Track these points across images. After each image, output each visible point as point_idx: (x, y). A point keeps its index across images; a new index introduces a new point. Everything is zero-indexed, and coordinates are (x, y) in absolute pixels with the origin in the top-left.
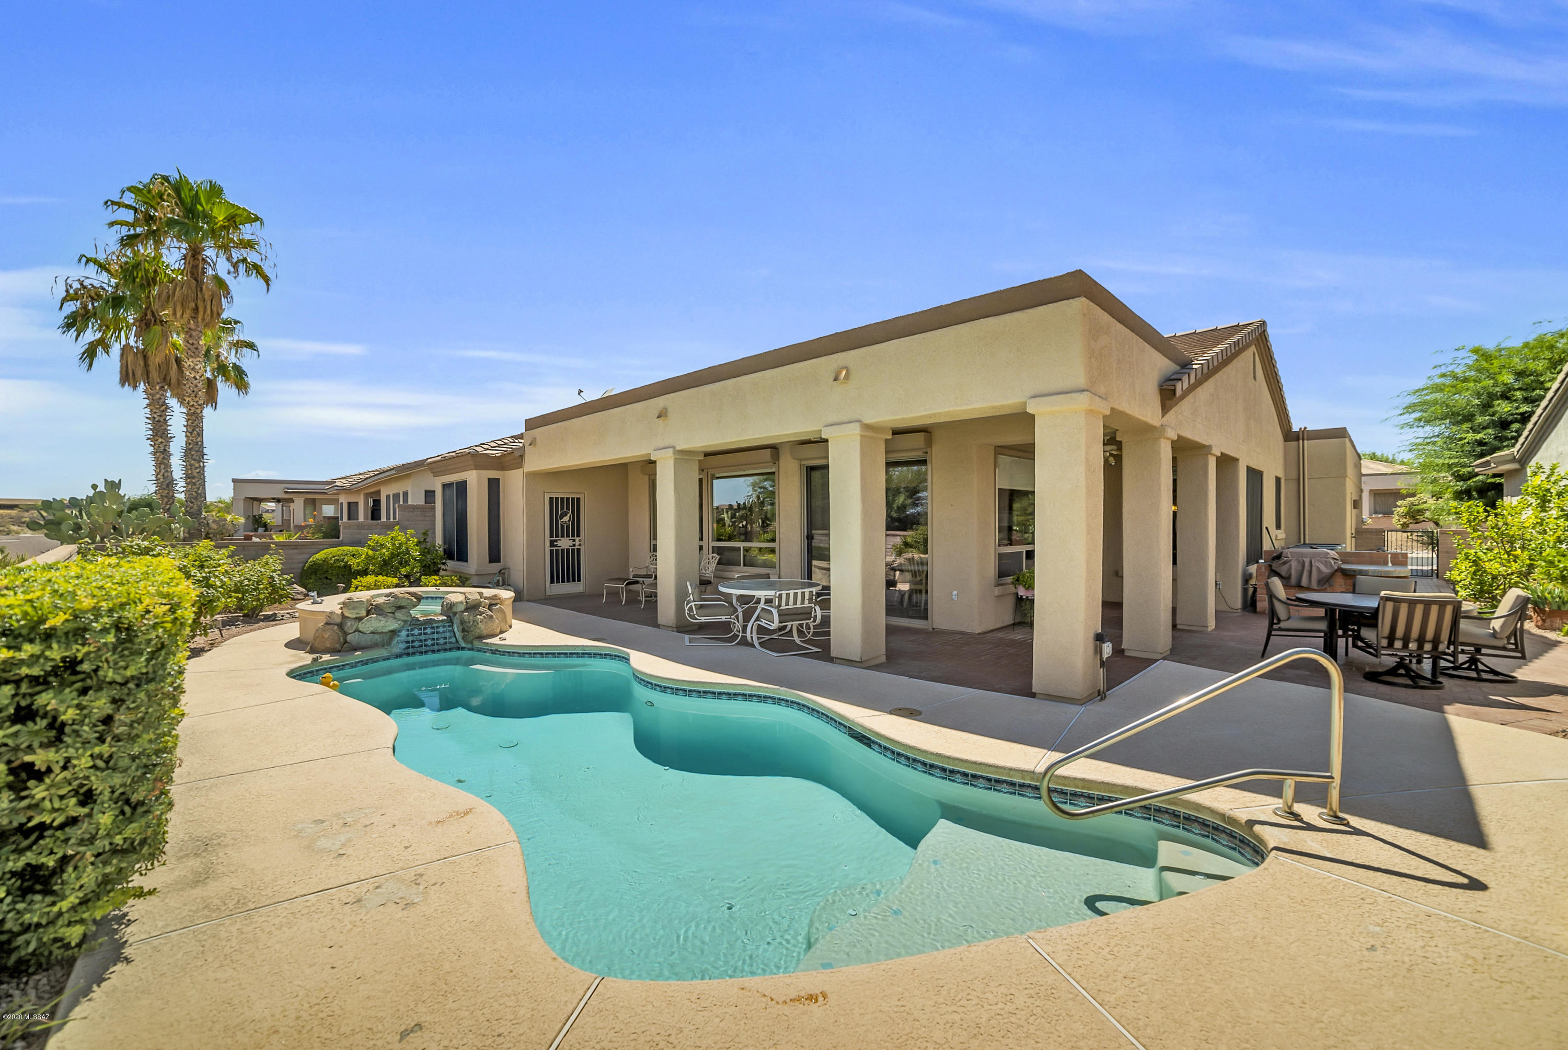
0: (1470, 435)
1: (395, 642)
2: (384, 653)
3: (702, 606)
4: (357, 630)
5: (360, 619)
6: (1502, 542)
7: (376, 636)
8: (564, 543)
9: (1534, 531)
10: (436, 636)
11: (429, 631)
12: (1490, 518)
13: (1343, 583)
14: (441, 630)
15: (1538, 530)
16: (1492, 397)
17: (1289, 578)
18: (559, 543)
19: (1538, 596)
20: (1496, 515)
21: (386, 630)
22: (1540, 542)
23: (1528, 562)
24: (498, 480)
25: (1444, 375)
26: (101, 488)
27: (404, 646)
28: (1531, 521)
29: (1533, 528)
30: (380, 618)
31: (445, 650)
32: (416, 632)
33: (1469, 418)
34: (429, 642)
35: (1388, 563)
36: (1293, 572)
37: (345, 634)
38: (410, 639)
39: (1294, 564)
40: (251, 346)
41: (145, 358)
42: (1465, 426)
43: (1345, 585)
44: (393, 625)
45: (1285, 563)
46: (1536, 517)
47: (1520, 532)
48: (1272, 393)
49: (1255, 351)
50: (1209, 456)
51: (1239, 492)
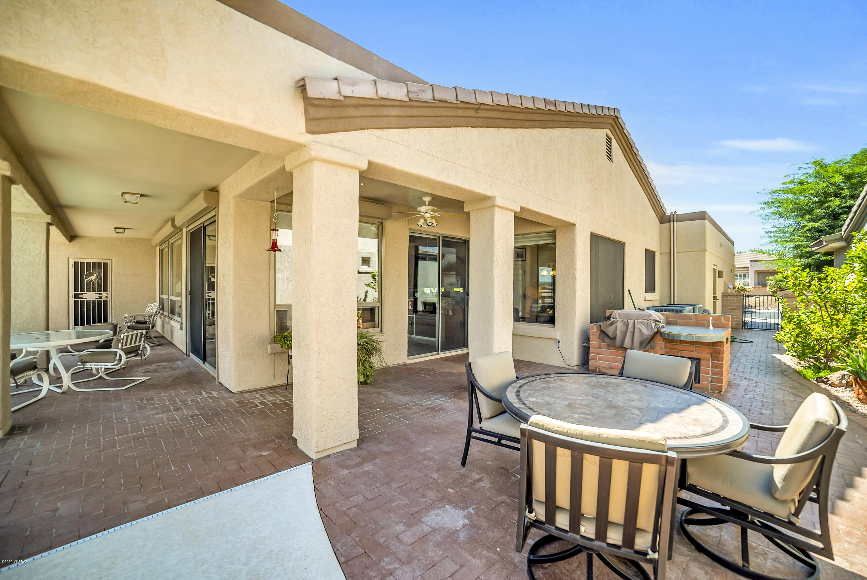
0: (810, 224)
6: (826, 306)
8: (90, 296)
9: (856, 296)
12: (813, 282)
13: (663, 346)
15: (860, 294)
16: (826, 195)
17: (614, 338)
18: (85, 296)
19: (860, 367)
20: (820, 279)
22: (862, 306)
23: (849, 327)
25: (792, 182)
28: (854, 285)
29: (856, 292)
33: (810, 211)
35: (709, 326)
36: (618, 333)
39: (620, 325)
42: (807, 217)
43: (665, 347)
45: (612, 324)
46: (859, 282)
47: (843, 296)
48: (639, 179)
49: (611, 136)
50: (496, 209)
51: (576, 255)
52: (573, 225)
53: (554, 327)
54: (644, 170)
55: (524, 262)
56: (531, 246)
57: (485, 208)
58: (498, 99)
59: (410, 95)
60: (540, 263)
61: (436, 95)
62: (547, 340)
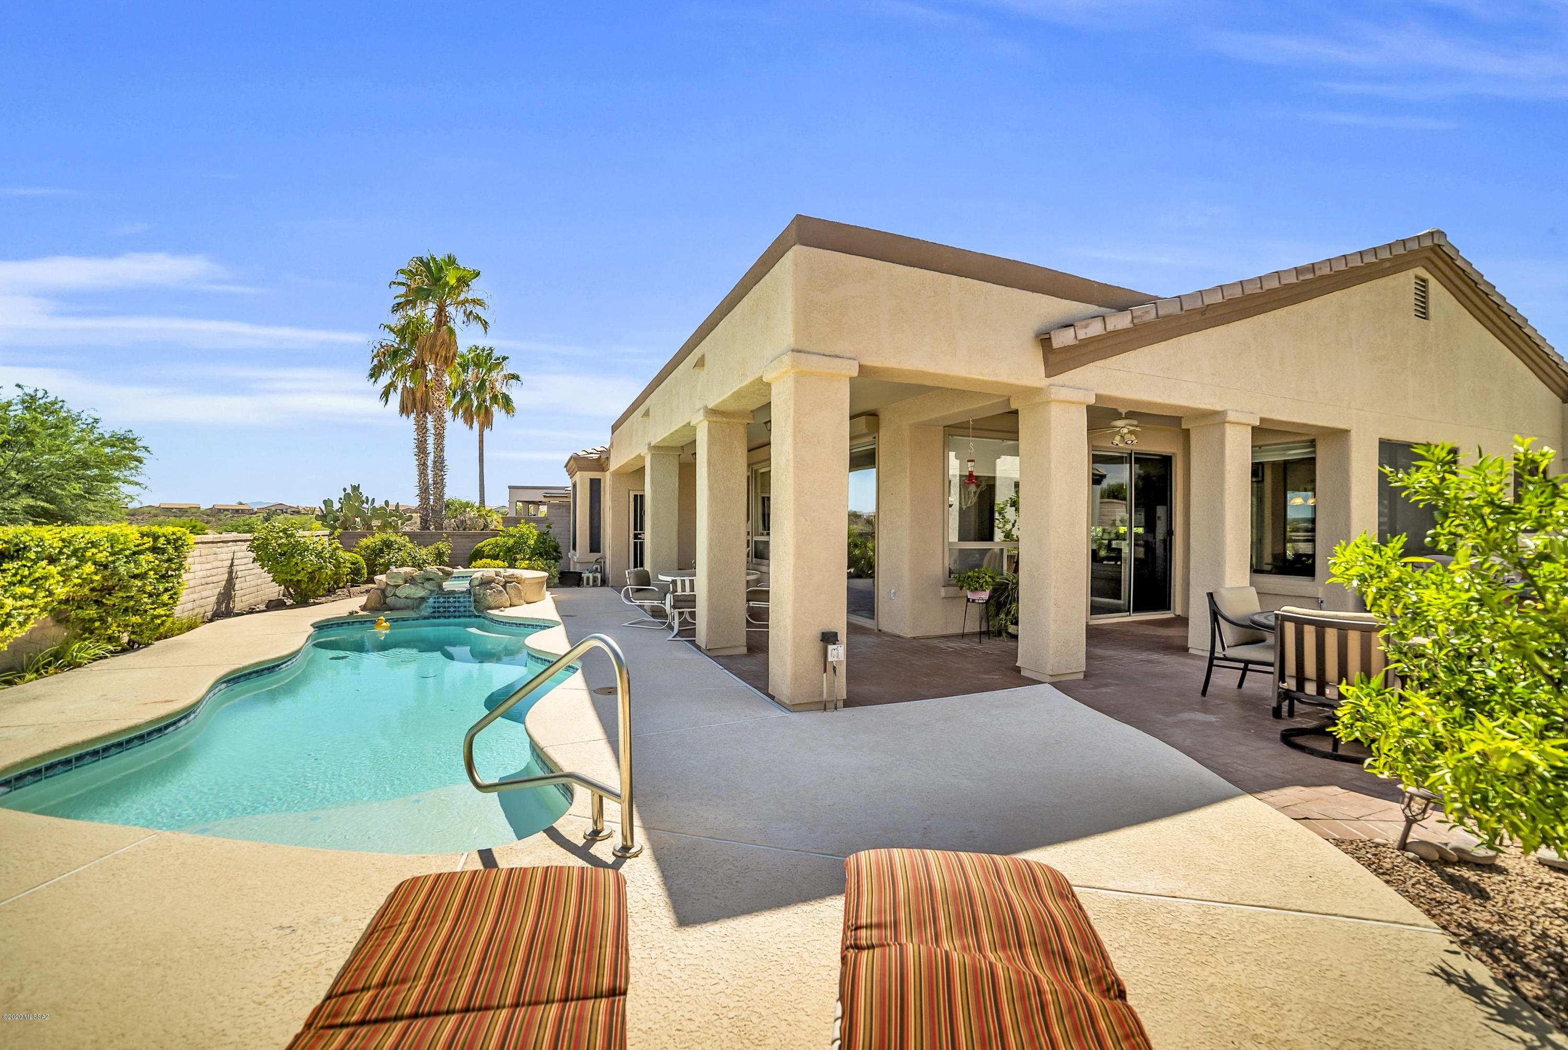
1: (423, 606)
2: (413, 614)
3: (639, 590)
4: (394, 595)
5: (397, 586)
7: (408, 601)
10: (457, 605)
11: (452, 600)
14: (462, 600)
21: (416, 596)
24: (600, 480)
26: (349, 491)
27: (432, 610)
30: (412, 586)
31: (465, 616)
32: (441, 600)
34: (452, 609)
37: (385, 597)
38: (437, 605)
40: (515, 377)
41: (413, 394)
44: (421, 593)
48: (1499, 333)
49: (1426, 275)
50: (1227, 425)
51: (1351, 474)
52: (1346, 432)
53: (1314, 580)
54: (1509, 316)
55: (1260, 485)
56: (1274, 464)
57: (1214, 424)
58: (1230, 292)
59: (1135, 321)
60: (1288, 487)
61: (1160, 313)
62: (1301, 599)
